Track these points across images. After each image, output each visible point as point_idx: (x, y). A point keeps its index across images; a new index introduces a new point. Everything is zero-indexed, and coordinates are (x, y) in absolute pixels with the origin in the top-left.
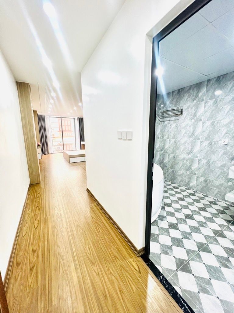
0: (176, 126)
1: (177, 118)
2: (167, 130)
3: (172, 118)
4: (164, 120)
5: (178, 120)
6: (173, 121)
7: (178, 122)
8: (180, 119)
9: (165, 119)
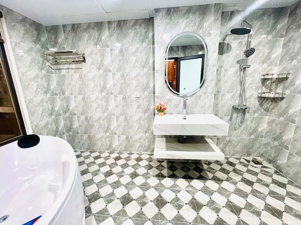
0: (80, 77)
1: (79, 66)
2: (67, 82)
3: (71, 65)
4: (59, 68)
5: (81, 68)
6: (74, 70)
7: (82, 71)
8: (84, 68)
9: (60, 66)
